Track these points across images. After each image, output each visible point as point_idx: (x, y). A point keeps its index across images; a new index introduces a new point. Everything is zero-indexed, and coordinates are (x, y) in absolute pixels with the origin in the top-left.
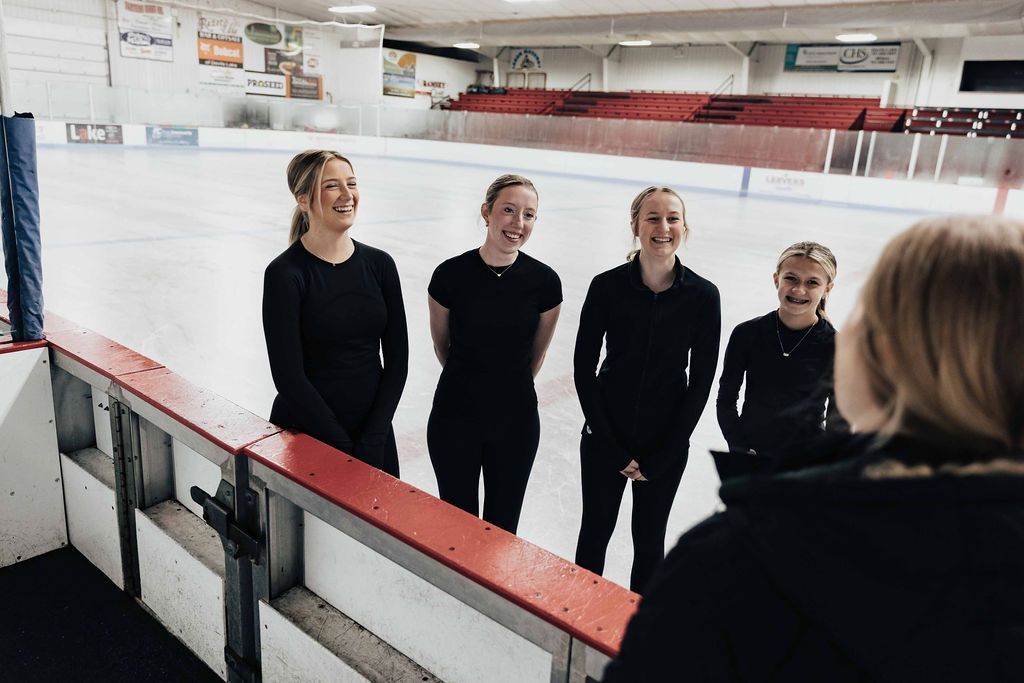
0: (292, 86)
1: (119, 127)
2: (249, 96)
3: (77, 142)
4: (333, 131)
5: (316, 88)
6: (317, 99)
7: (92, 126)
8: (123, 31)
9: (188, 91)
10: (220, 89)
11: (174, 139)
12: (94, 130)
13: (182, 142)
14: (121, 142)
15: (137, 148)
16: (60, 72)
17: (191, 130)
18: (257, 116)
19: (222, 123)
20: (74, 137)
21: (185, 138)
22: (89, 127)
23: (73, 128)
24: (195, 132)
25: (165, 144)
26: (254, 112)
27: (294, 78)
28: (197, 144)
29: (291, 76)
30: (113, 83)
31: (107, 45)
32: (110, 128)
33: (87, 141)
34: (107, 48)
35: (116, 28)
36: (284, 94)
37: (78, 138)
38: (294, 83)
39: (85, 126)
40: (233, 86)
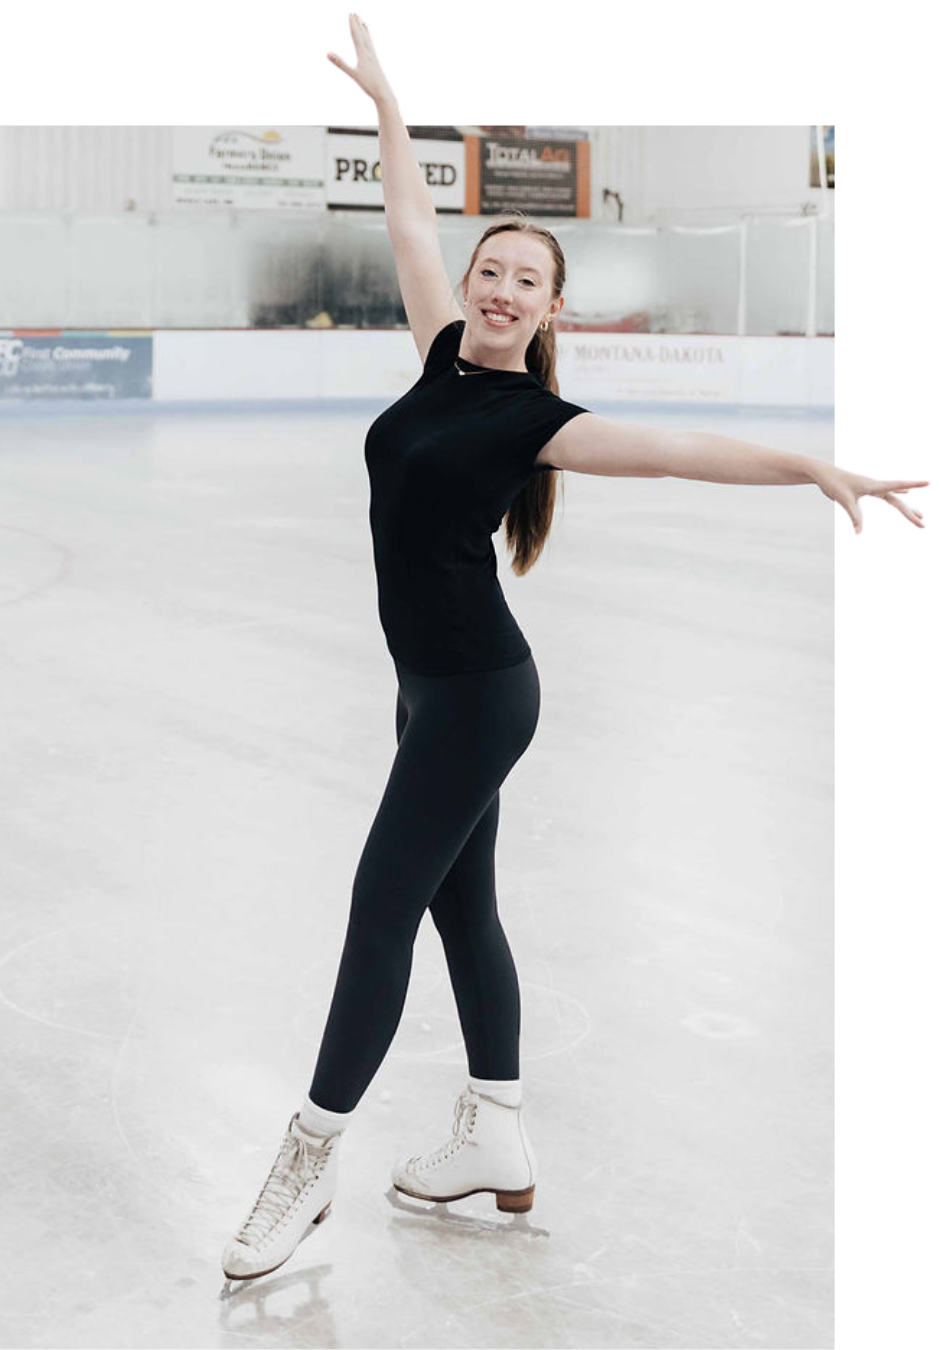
0: (487, 176)
2: (340, 214)
4: (633, 324)
5: (570, 180)
6: (572, 214)
9: (131, 207)
10: (242, 197)
11: (64, 376)
13: (91, 387)
17: (125, 343)
18: (363, 287)
19: (242, 317)
21: (104, 370)
24: (141, 349)
25: (34, 396)
26: (356, 274)
27: (492, 146)
28: (147, 394)
29: (483, 141)
36: (458, 202)
38: (490, 163)
40: (286, 183)
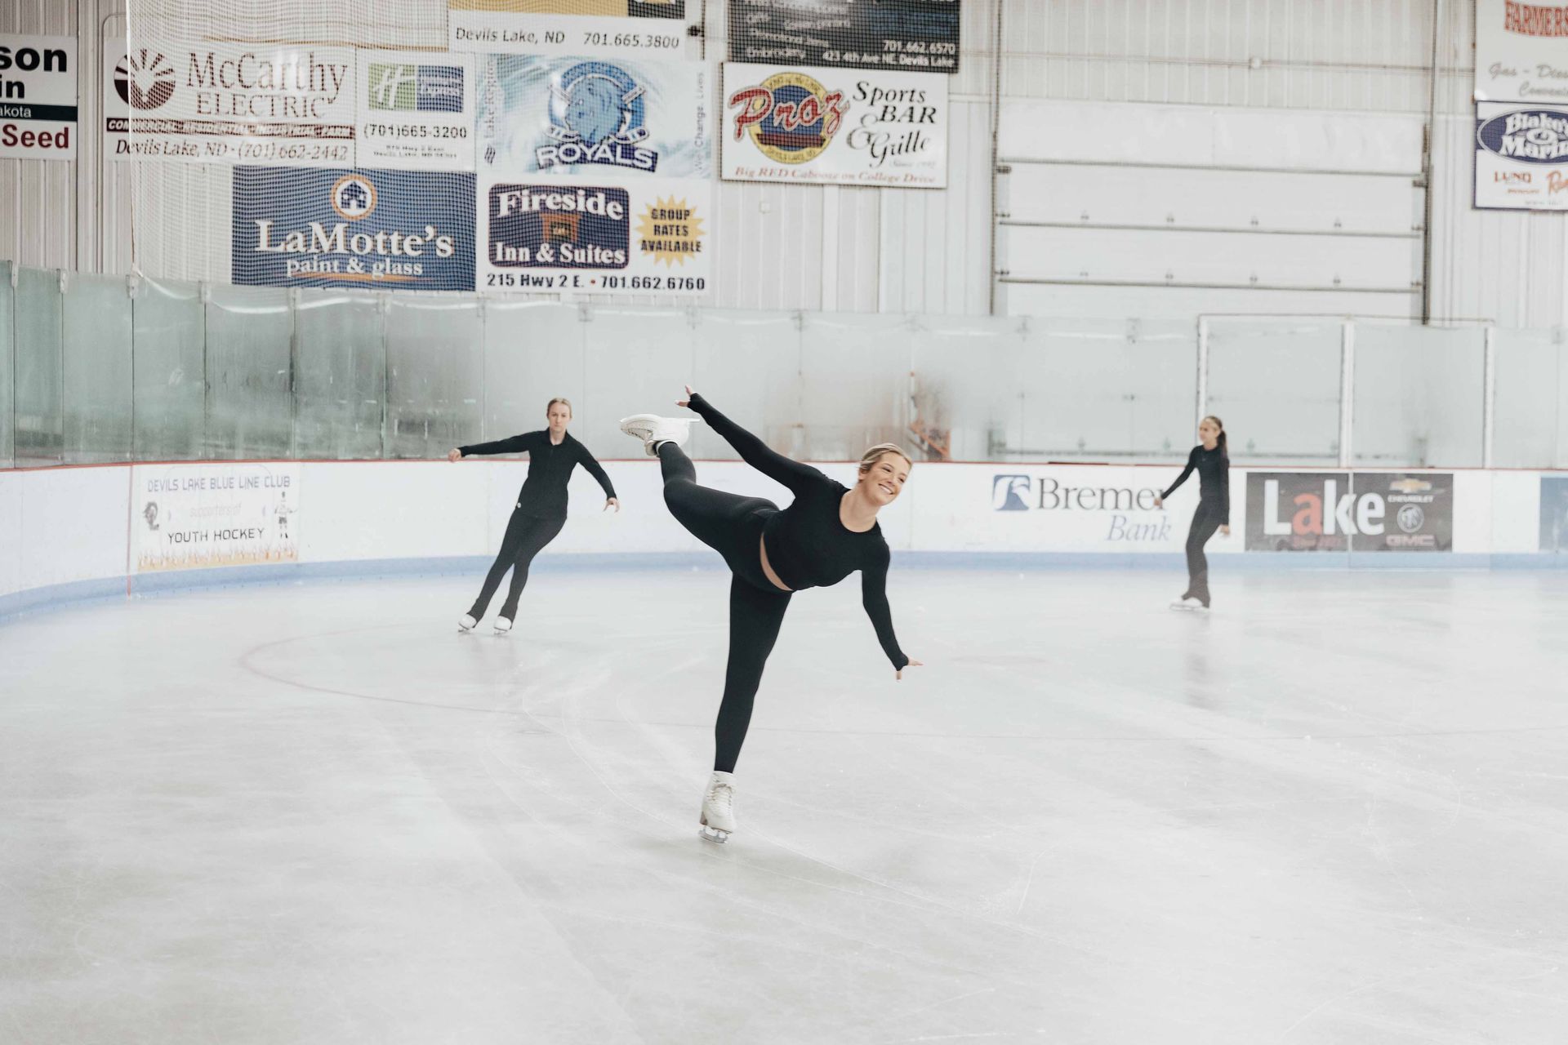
1: (1444, 482)
3: (1283, 544)
7: (1341, 479)
8: (1488, 113)
12: (1348, 499)
14: (1445, 545)
15: (1499, 564)
16: (1254, 286)
20: (1274, 526)
22: (1330, 486)
23: (1272, 488)
30: (1435, 311)
31: (1427, 170)
32: (1407, 486)
33: (1316, 542)
34: (1425, 183)
35: (1464, 104)
37: (1285, 529)
39: (1314, 482)
